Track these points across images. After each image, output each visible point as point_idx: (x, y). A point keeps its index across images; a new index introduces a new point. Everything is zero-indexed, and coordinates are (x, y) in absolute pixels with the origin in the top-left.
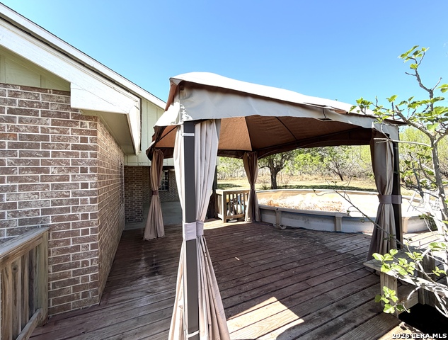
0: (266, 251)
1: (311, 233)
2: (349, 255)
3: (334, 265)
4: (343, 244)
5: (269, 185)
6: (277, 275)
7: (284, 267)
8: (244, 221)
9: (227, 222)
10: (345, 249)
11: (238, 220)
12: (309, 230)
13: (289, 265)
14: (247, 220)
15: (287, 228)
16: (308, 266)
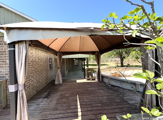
0: (92, 96)
1: (122, 90)
2: (134, 105)
3: (119, 109)
4: (135, 99)
5: (120, 65)
6: (87, 108)
7: (93, 105)
8: (95, 80)
9: (88, 80)
10: (134, 101)
11: (93, 80)
12: (122, 88)
13: (96, 104)
14: (96, 80)
15: (111, 86)
16: (105, 107)
